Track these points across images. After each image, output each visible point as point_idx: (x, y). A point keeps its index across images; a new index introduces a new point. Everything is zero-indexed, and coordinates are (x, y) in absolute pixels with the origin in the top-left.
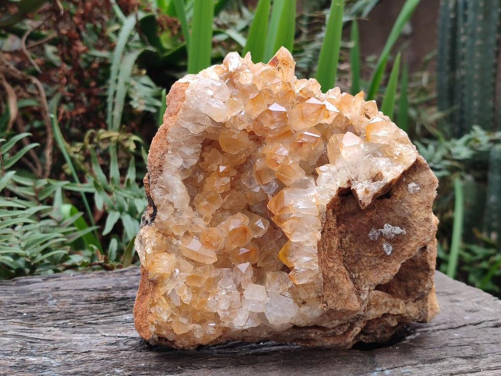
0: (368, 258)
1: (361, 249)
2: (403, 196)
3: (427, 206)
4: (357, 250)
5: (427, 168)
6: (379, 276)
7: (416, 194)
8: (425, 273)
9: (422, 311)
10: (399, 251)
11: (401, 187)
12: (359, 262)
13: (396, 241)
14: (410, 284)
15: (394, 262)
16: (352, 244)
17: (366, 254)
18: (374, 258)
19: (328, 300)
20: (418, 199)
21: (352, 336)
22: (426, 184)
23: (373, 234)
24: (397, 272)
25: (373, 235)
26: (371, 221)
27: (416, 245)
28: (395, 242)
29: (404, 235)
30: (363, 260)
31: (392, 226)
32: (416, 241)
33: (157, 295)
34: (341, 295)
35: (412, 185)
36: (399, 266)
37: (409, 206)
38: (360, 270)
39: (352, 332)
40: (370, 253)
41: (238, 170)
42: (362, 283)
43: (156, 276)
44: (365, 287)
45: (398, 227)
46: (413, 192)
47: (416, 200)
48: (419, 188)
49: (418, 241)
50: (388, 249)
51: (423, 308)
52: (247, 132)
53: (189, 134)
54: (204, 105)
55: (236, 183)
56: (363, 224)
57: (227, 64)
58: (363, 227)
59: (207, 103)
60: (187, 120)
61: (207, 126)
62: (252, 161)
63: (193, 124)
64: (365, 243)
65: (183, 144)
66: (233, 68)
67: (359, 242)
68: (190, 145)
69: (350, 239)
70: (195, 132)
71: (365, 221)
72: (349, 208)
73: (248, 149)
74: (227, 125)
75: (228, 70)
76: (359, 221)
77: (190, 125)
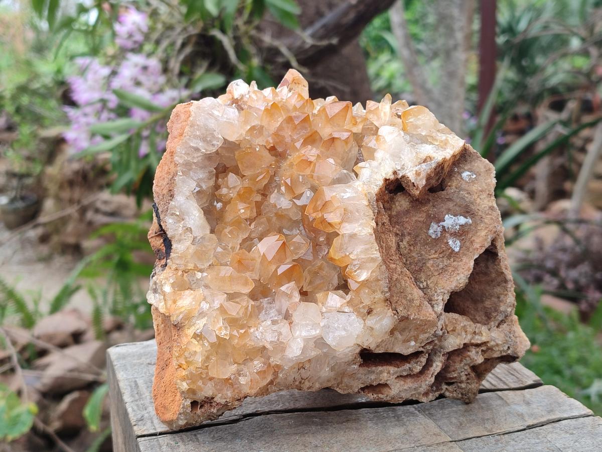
0: (433, 261)
1: (423, 253)
2: (459, 185)
3: (488, 194)
4: (419, 255)
5: (478, 157)
6: (452, 280)
7: (473, 182)
8: (502, 286)
9: (510, 337)
10: (468, 244)
11: (454, 176)
12: (424, 268)
13: (462, 233)
14: (488, 303)
15: (465, 259)
16: (412, 248)
17: (430, 257)
18: (441, 259)
19: (397, 307)
20: (477, 187)
21: (432, 374)
22: (482, 170)
23: (434, 230)
24: (471, 271)
25: (435, 232)
26: (428, 216)
27: (486, 233)
28: (461, 235)
29: (470, 225)
30: (428, 265)
31: (454, 216)
32: (485, 229)
33: (185, 340)
34: (411, 301)
35: (465, 175)
36: (472, 263)
37: (469, 193)
38: (428, 277)
39: (432, 369)
40: (434, 254)
41: (263, 194)
42: (433, 292)
43: (181, 316)
44: (438, 295)
45: (462, 217)
46: (469, 180)
47: (475, 188)
48: (474, 176)
49: (488, 229)
50: (455, 244)
51: (510, 333)
52: (266, 148)
53: (200, 154)
54: (213, 121)
55: (262, 208)
56: (420, 222)
57: (232, 91)
58: (420, 225)
59: (216, 119)
60: (196, 137)
61: (219, 146)
62: (277, 179)
63: (203, 141)
64: (427, 244)
65: (194, 167)
66: (240, 94)
67: (419, 245)
68: (201, 168)
69: (408, 242)
70: (206, 150)
71: (421, 217)
72: (400, 206)
73: (271, 165)
74: (242, 146)
75: (233, 98)
76: (414, 219)
77: (200, 141)
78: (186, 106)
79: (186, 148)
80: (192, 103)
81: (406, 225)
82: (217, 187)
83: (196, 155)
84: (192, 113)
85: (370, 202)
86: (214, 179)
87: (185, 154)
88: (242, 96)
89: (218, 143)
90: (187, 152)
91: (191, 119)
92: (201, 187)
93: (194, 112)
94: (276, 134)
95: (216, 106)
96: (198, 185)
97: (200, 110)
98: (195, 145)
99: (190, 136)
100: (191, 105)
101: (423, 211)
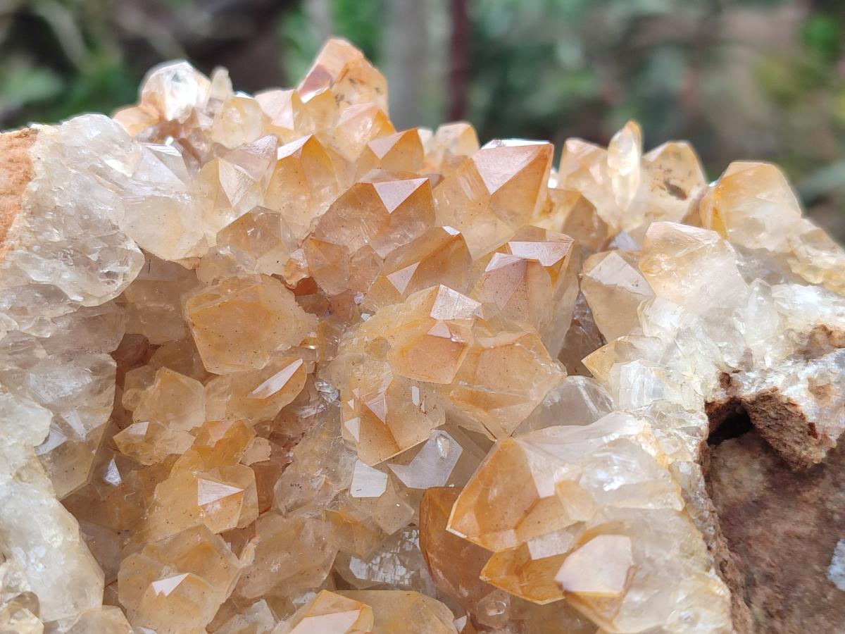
26: (825, 518)
41: (275, 438)
52: (285, 283)
53: (61, 310)
54: (109, 194)
55: (276, 487)
56: (799, 538)
57: (158, 99)
58: (802, 548)
59: (119, 186)
60: (49, 250)
61: (131, 280)
62: (326, 388)
63: (76, 264)
64: (821, 609)
65: (41, 353)
66: (184, 106)
67: (797, 612)
68: (69, 357)
69: (765, 607)
70: (86, 296)
71: (805, 523)
72: (736, 487)
73: (305, 342)
74: (203, 275)
75: (162, 118)
76: (781, 528)
77: (64, 267)
78: (17, 141)
79: (14, 289)
80: (36, 132)
81: (758, 549)
82: (121, 418)
83: (48, 314)
84: (38, 168)
85: (687, 500)
86: (112, 389)
87: (12, 310)
88: (192, 115)
89: (126, 269)
90: (22, 304)
91: (33, 186)
92: (68, 430)
93: (45, 164)
94: (317, 238)
95: (114, 141)
96: (60, 424)
97: (63, 155)
98: (44, 280)
99: (28, 248)
100: (34, 140)
101: (806, 502)
